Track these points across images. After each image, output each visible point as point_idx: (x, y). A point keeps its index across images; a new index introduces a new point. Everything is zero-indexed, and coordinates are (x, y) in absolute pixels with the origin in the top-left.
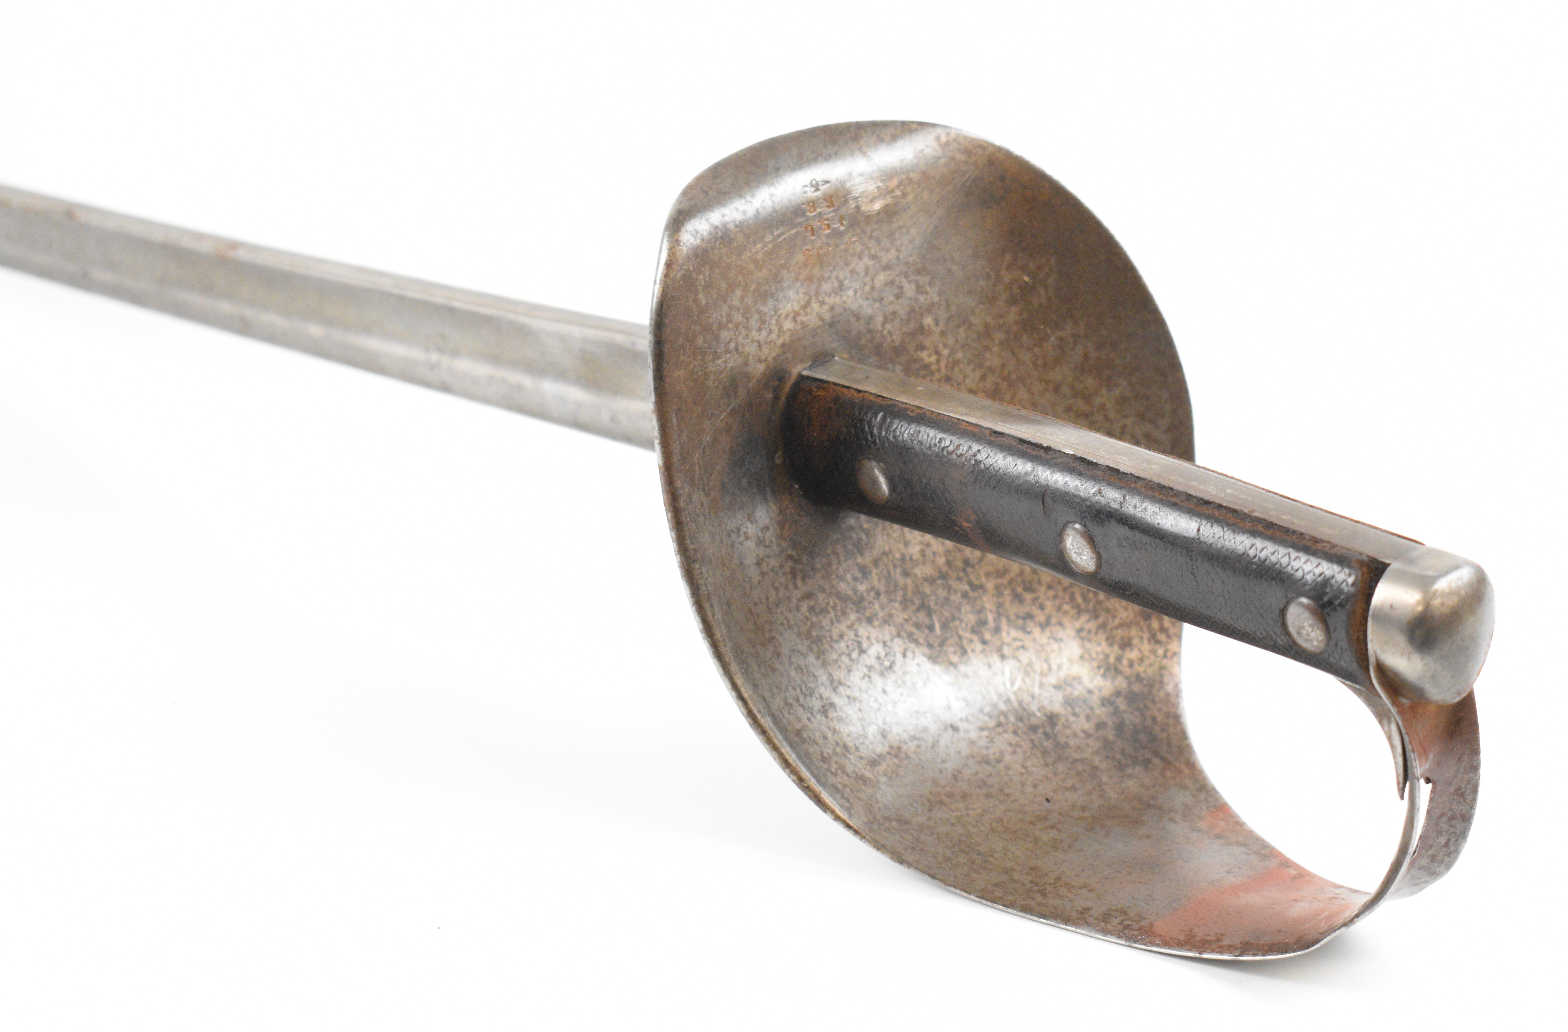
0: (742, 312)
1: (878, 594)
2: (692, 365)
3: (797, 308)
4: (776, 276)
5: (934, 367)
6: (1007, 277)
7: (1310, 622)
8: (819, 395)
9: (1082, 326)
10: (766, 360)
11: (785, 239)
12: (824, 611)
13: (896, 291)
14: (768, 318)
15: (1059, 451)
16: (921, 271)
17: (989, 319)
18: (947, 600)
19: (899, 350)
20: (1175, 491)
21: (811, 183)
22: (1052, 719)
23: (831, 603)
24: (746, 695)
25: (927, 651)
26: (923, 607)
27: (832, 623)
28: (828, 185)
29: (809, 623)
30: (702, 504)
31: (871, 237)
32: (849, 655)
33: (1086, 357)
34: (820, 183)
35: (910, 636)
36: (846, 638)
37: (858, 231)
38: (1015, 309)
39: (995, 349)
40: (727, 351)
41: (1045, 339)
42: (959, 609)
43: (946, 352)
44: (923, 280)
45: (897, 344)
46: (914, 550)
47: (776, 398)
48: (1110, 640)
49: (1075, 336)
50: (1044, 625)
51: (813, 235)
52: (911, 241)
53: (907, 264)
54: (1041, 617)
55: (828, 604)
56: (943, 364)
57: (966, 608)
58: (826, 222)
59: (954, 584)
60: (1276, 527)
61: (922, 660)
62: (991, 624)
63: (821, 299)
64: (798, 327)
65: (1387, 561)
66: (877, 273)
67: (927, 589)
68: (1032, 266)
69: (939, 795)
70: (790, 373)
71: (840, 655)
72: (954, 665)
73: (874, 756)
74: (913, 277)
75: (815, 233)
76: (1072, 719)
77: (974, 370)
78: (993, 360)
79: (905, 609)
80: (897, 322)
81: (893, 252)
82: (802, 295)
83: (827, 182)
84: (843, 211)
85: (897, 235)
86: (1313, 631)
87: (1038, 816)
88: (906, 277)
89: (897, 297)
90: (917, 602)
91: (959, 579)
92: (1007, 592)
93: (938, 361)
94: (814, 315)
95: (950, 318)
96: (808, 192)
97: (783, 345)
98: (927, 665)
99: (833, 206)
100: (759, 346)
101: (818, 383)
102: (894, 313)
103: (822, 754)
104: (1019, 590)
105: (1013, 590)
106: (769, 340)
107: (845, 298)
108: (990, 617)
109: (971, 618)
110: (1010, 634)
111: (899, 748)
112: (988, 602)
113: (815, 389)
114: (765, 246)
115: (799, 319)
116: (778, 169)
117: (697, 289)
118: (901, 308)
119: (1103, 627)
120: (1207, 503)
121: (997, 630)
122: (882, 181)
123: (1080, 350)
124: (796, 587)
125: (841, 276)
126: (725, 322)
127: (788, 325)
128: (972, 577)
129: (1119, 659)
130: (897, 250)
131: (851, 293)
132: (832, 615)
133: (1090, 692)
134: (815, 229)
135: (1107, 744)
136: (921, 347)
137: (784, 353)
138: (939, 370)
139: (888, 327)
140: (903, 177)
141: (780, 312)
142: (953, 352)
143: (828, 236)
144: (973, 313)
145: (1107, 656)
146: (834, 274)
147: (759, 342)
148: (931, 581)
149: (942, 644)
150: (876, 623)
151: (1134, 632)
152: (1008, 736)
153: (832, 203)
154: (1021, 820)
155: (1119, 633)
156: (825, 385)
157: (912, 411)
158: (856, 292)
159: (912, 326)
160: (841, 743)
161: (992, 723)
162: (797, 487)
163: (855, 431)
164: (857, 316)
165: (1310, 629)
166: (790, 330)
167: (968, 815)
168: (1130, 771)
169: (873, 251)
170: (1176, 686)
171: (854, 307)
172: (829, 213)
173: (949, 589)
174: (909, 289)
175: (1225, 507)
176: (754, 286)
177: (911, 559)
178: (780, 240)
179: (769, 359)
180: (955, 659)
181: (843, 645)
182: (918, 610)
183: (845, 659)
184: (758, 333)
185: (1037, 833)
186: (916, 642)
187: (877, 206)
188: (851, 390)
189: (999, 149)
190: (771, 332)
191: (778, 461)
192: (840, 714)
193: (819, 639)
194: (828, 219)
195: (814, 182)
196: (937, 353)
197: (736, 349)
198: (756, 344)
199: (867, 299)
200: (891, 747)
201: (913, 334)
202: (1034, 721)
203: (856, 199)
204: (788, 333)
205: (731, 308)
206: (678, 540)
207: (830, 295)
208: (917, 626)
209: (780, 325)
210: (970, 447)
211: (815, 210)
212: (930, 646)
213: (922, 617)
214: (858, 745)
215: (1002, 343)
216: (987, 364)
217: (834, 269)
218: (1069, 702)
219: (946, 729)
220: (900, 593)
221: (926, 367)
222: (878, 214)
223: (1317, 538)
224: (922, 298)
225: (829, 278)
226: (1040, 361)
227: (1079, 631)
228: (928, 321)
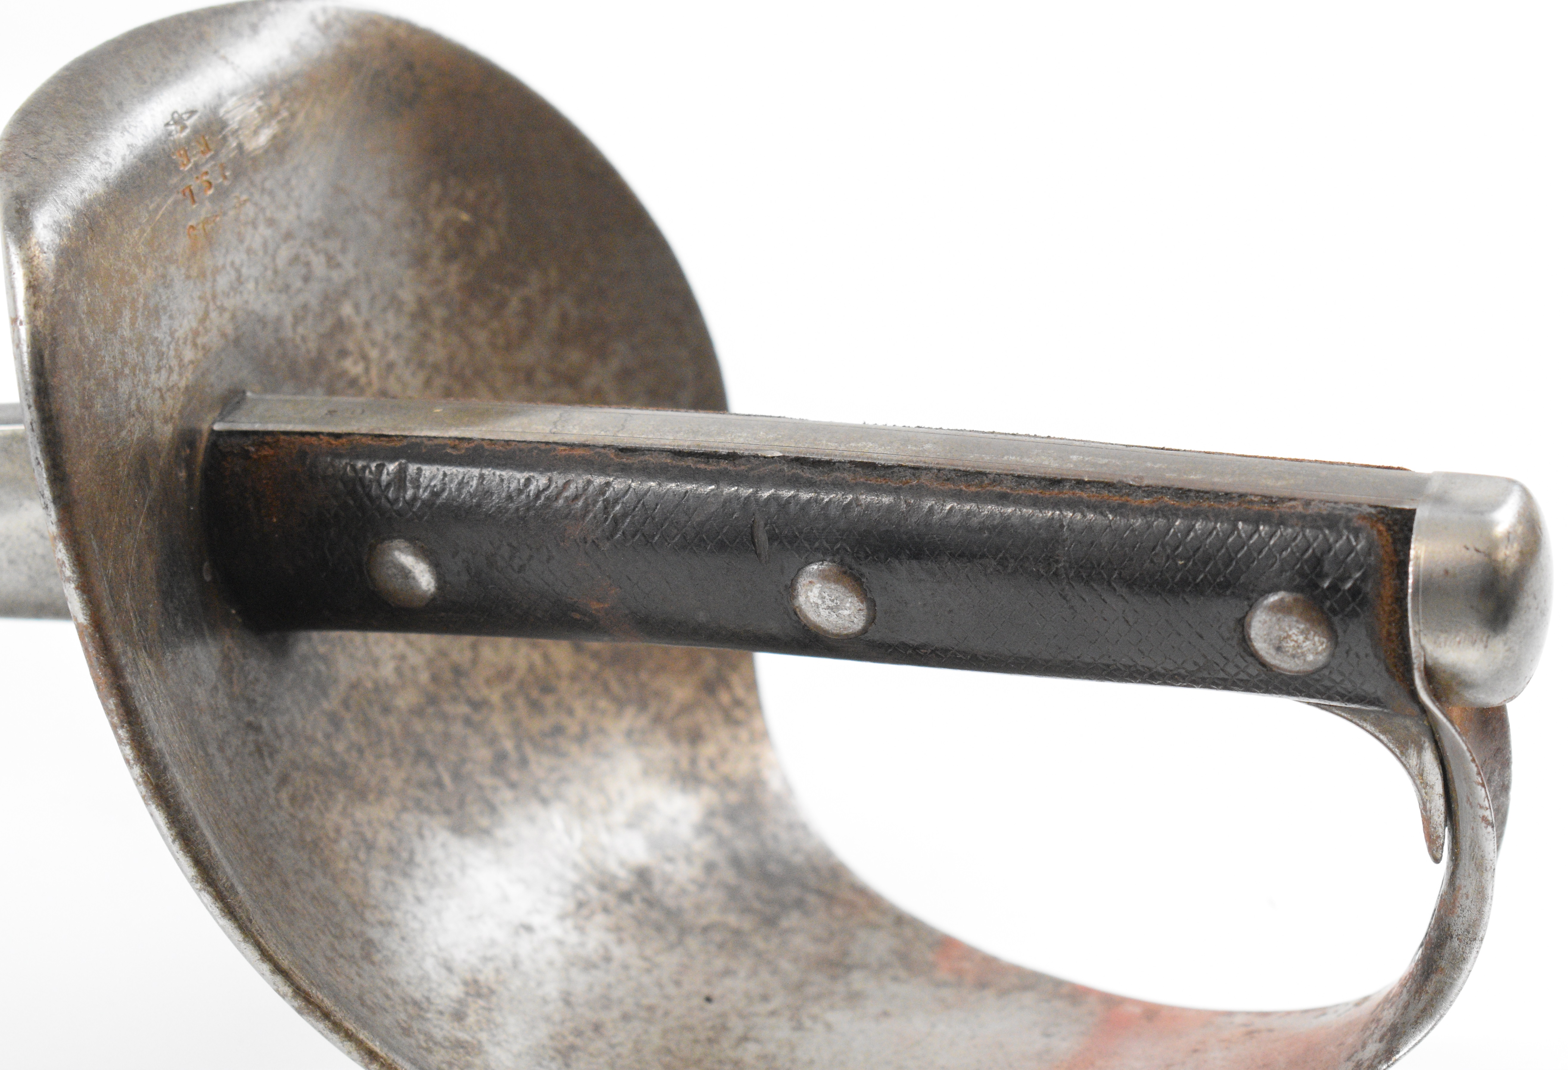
0: (135, 345)
1: (361, 751)
2: (97, 447)
3: (194, 324)
4: (164, 276)
5: (363, 380)
6: (438, 219)
7: (1302, 626)
8: (266, 457)
9: (553, 273)
10: (172, 417)
11: (163, 215)
12: (308, 798)
13: (303, 271)
14: (164, 349)
15: (754, 456)
16: (329, 232)
17: (422, 290)
18: (447, 737)
19: (318, 364)
20: (991, 476)
21: (173, 118)
22: (643, 875)
23: (312, 783)
24: (285, 964)
25: (445, 820)
26: (421, 754)
27: (321, 813)
28: (195, 117)
29: (297, 823)
30: (149, 671)
31: (263, 190)
32: (356, 858)
33: (564, 318)
34: (185, 116)
35: (418, 803)
36: (344, 832)
37: (246, 184)
38: (454, 268)
39: (437, 335)
40: (131, 415)
41: (502, 304)
42: (464, 744)
43: (374, 354)
44: (333, 245)
45: (314, 354)
46: (387, 670)
47: (190, 476)
48: (674, 737)
49: (546, 292)
50: (582, 738)
51: (194, 202)
52: (312, 186)
53: (310, 225)
54: (574, 728)
55: (307, 786)
56: (374, 372)
57: (474, 740)
58: (205, 178)
59: (450, 708)
60: (1192, 494)
61: (444, 835)
62: (513, 756)
63: (219, 303)
64: (200, 354)
65: (1412, 507)
66: (278, 247)
67: (418, 726)
68: (471, 195)
69: (564, 1037)
70: (200, 432)
71: (346, 861)
72: (486, 832)
73: (453, 1004)
74: (321, 244)
75: (196, 198)
76: (668, 868)
77: (414, 374)
78: (437, 353)
79: (399, 764)
80: (310, 320)
81: (292, 209)
82: (197, 302)
83: (192, 113)
84: (223, 157)
85: (294, 182)
86: (1306, 639)
87: (713, 1028)
88: (313, 245)
89: (306, 279)
90: (411, 749)
91: (454, 699)
92: (520, 702)
93: (367, 370)
94: (215, 331)
95: (373, 299)
96: (174, 133)
97: (187, 387)
98: (455, 843)
99: (209, 150)
100: (162, 397)
101: (251, 438)
102: (305, 307)
103: (397, 1022)
104: (535, 694)
105: (528, 698)
106: (170, 384)
107: (246, 296)
108: (508, 745)
109: (484, 754)
110: (540, 764)
111: (476, 982)
112: (499, 723)
113: (252, 449)
114: (143, 231)
115: (199, 341)
116: (120, 104)
117: (81, 320)
118: (311, 296)
119: (658, 719)
120: (1056, 482)
121: (524, 762)
122: (262, 98)
123: (554, 312)
124: (268, 772)
125: (238, 262)
126: (120, 366)
127: (189, 354)
128: (471, 692)
129: (693, 761)
130: (298, 206)
131: (251, 286)
132: (317, 802)
133: (674, 821)
134: (195, 191)
135: (733, 893)
136: (343, 353)
137: (189, 401)
138: (370, 384)
139: (300, 330)
140: (285, 87)
141: (177, 335)
142: (384, 351)
143: (212, 199)
144: (401, 284)
145: (676, 762)
146: (229, 258)
147: (160, 390)
148: (418, 712)
149: (462, 804)
150: (371, 797)
151: (700, 716)
152: (600, 918)
153: (207, 145)
154: (696, 1041)
155: (683, 722)
156: (269, 439)
157: (454, 447)
158: (257, 283)
159: (329, 321)
160: (408, 1000)
161: (571, 906)
162: (233, 612)
163: (355, 501)
164: (262, 321)
165: (1301, 638)
166: (192, 362)
167: (619, 1056)
168: (785, 923)
169: (268, 214)
170: (785, 780)
171: (257, 307)
172: (207, 162)
173: (445, 717)
174: (318, 263)
175: (1089, 482)
176: (141, 300)
177: (387, 686)
178: (158, 217)
179: (174, 415)
180: (484, 822)
181: (344, 844)
182: (415, 762)
183: (353, 865)
184: (158, 375)
185: (732, 1054)
186: (427, 810)
187: (264, 137)
188: (322, 437)
189: (397, 23)
190: (171, 370)
191: (208, 578)
192: (385, 952)
193: (315, 843)
194: (206, 173)
195: (176, 115)
196: (365, 357)
197: (139, 408)
198: (158, 394)
199: (271, 290)
200: (466, 983)
201: (330, 335)
202: (624, 886)
203: (235, 132)
204: (191, 367)
205: (123, 340)
206: (133, 740)
207: (228, 295)
208: (422, 785)
209: (179, 357)
210: (589, 482)
211: (189, 160)
212: (448, 812)
213: (423, 771)
214: (426, 994)
215: (447, 323)
216: (430, 359)
217: (227, 251)
218: (655, 843)
219: (517, 933)
220: (386, 743)
221: (353, 383)
222: (266, 152)
223: (1271, 497)
224: (335, 275)
225: (224, 267)
226: (501, 341)
227: (629, 734)
228: (347, 310)
